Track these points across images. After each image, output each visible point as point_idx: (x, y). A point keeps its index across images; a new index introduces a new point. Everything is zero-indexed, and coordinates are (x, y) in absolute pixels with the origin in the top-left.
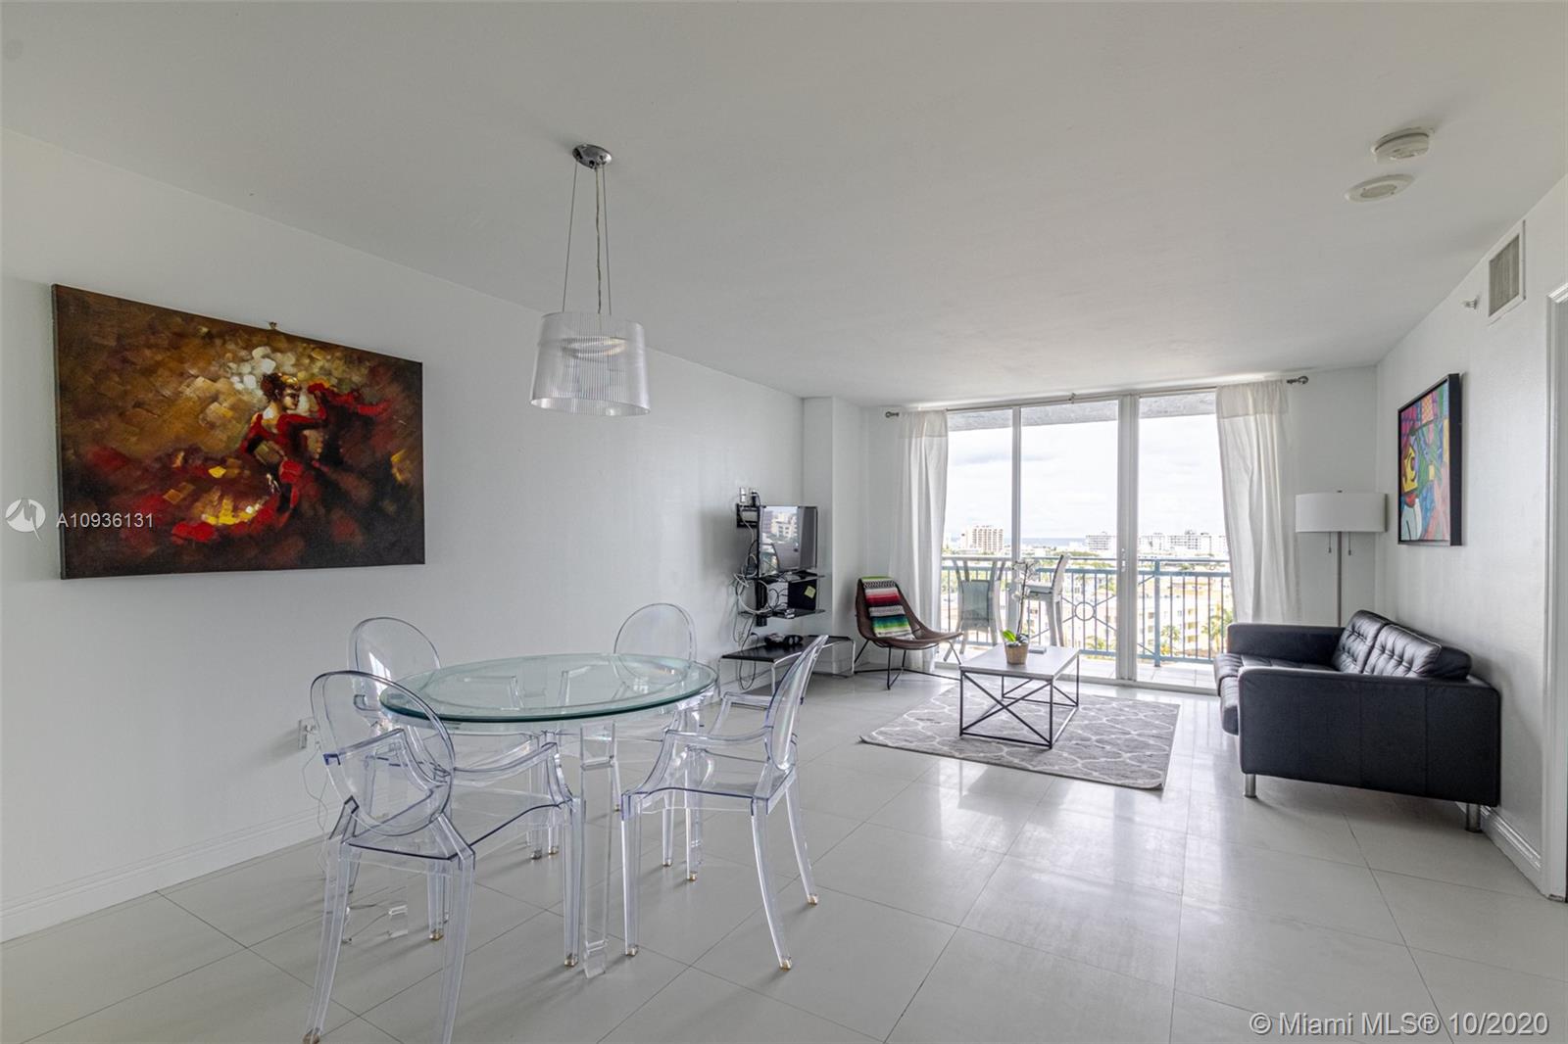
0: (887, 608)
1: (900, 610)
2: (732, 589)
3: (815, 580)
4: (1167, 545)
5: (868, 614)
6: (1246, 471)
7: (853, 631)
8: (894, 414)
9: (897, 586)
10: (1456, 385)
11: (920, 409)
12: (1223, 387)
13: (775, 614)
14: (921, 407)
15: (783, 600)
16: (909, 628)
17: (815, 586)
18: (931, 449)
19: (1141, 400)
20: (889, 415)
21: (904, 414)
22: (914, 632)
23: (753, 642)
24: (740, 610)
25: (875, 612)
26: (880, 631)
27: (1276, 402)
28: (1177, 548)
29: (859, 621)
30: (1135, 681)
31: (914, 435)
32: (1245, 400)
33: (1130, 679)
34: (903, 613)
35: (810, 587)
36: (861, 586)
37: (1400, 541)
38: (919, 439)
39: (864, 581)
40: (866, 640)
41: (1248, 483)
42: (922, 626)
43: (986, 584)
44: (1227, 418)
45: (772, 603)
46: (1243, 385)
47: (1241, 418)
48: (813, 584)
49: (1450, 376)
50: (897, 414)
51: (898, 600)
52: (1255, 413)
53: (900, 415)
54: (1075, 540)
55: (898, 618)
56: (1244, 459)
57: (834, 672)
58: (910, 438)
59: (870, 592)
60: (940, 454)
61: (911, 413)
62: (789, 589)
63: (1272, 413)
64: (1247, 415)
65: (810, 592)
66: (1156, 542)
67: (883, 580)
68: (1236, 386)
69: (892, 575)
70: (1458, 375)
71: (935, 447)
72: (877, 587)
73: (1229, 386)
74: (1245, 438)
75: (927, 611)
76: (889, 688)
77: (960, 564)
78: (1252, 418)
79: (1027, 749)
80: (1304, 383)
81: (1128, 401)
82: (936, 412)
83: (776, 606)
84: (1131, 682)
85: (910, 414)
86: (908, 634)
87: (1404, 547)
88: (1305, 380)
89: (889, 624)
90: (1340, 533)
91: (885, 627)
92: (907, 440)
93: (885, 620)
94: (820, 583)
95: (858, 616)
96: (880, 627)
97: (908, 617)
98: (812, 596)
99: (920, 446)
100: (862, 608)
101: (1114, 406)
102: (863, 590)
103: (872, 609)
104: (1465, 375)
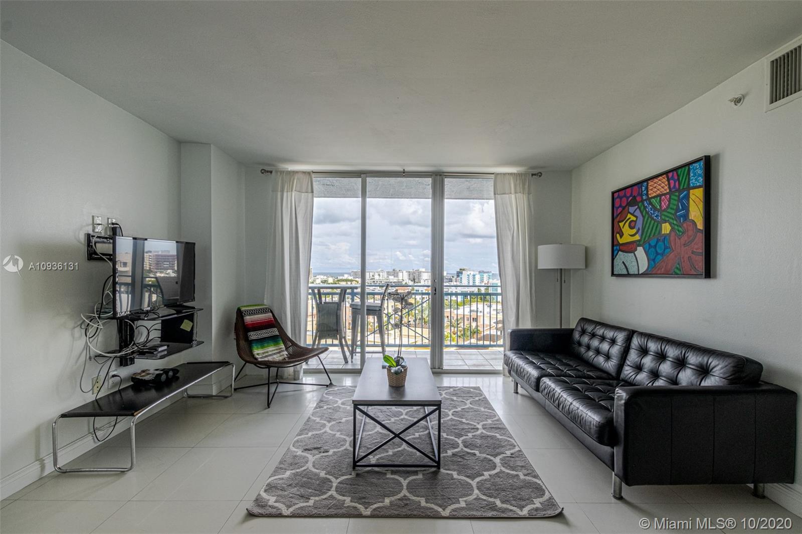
0: (264, 331)
1: (275, 331)
2: (78, 332)
3: (193, 315)
4: (385, 275)
5: (246, 338)
6: (510, 230)
7: (232, 354)
8: (268, 172)
9: (272, 312)
10: (708, 163)
11: (289, 170)
12: (498, 174)
13: (142, 353)
14: (291, 167)
15: (156, 335)
16: (283, 346)
17: (192, 321)
18: (300, 201)
19: (445, 179)
20: (264, 171)
21: (277, 172)
22: (287, 349)
23: (114, 385)
24: (92, 354)
25: (253, 335)
26: (259, 352)
27: (526, 186)
28: (390, 277)
29: (238, 345)
30: (442, 369)
31: (285, 190)
32: (510, 184)
33: (439, 368)
34: (277, 333)
35: (186, 321)
36: (240, 314)
37: (613, 274)
38: (289, 194)
39: (243, 309)
40: (245, 362)
41: (511, 238)
42: (294, 344)
43: (336, 306)
44: (499, 195)
45: (141, 338)
46: (509, 174)
47: (507, 195)
48: (191, 318)
49: (705, 156)
50: (271, 172)
51: (274, 323)
52: (516, 193)
53: (273, 172)
54: (346, 273)
55: (273, 339)
56: (508, 221)
57: (214, 393)
58: (282, 192)
59: (248, 319)
60: (307, 207)
61: (284, 172)
62: (161, 323)
63: (523, 193)
64: (511, 193)
65: (186, 326)
66: (381, 274)
67: (259, 307)
68: (505, 174)
69: (267, 302)
70: (709, 156)
71: (303, 201)
72: (254, 314)
73: (501, 174)
74: (509, 209)
75: (297, 332)
76: (269, 405)
77: (316, 291)
78: (513, 196)
79: (420, 476)
80: (540, 176)
81: (438, 177)
82: (304, 173)
83: (146, 342)
84: (439, 370)
85: (282, 172)
86: (283, 351)
87: (614, 278)
88: (540, 174)
89: (266, 345)
90: (561, 269)
91: (263, 347)
92: (279, 194)
93: (262, 341)
94: (198, 316)
95: (237, 340)
96: (258, 348)
97: (282, 337)
98: (189, 329)
99: (291, 199)
100: (241, 333)
101: (429, 181)
102: (242, 317)
103: (251, 333)
104: (717, 156)
